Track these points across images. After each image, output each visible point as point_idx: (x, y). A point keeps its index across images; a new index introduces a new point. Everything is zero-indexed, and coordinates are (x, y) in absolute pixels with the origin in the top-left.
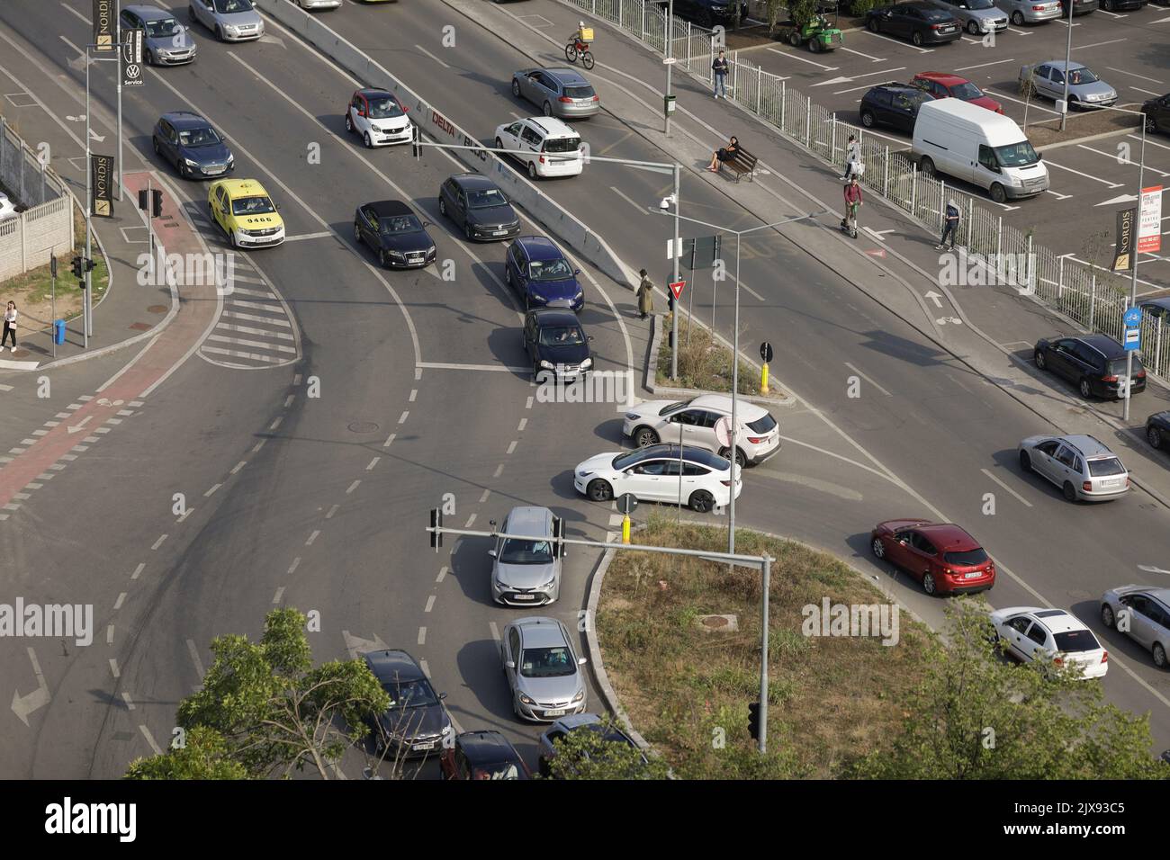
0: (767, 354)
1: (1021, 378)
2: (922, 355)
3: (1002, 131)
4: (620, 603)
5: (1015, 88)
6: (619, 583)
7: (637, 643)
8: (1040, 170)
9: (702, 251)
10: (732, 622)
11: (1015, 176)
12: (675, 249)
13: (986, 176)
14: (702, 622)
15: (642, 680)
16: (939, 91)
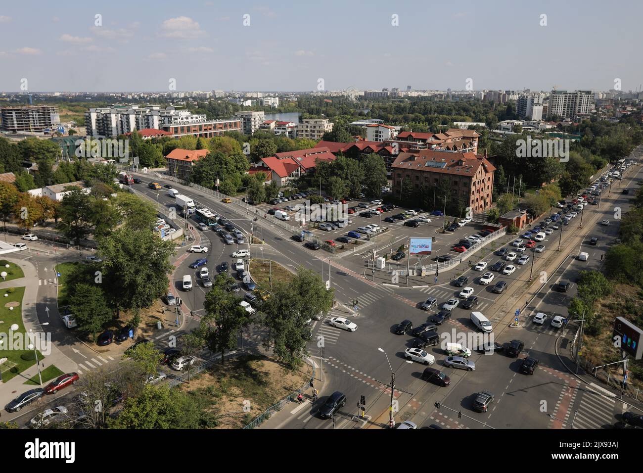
0: (263, 240)
1: (291, 240)
2: (281, 239)
3: (284, 214)
4: (252, 269)
5: (285, 209)
6: (251, 266)
7: (254, 273)
8: (289, 217)
9: (255, 229)
10: (264, 269)
11: (286, 218)
12: (252, 229)
13: (283, 219)
14: (261, 270)
15: (255, 277)
16: (277, 210)
